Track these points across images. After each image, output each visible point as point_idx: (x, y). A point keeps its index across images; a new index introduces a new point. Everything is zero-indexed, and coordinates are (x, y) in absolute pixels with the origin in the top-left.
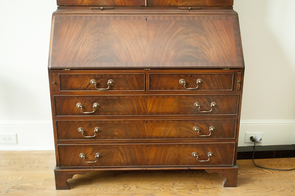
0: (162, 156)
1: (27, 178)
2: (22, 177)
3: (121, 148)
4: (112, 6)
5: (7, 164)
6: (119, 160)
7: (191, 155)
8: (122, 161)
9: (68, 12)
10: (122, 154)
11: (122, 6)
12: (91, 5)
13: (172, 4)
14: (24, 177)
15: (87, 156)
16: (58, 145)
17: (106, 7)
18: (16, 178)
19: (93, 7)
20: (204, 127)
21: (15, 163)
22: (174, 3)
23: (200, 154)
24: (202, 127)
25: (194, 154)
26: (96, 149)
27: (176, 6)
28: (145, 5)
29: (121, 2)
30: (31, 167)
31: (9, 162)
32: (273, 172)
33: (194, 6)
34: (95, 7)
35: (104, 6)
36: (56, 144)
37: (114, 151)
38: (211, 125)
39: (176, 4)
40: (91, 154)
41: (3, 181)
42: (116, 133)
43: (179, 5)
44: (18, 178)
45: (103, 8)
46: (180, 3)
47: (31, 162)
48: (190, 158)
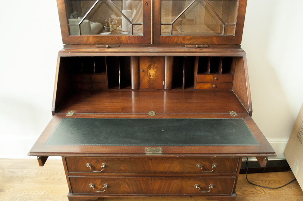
0: (166, 187)
1: (49, 194)
2: (45, 192)
3: (127, 180)
4: (117, 44)
5: (35, 175)
6: (126, 189)
7: (193, 187)
8: (129, 190)
9: (74, 51)
10: (128, 185)
11: (128, 44)
12: (97, 43)
13: (179, 42)
14: (46, 192)
15: (96, 186)
16: (69, 176)
17: (111, 45)
18: (39, 193)
19: (98, 46)
20: (207, 164)
21: (42, 174)
22: (181, 40)
23: (202, 186)
24: (205, 164)
25: (196, 186)
26: (103, 180)
27: (183, 44)
28: (151, 43)
29: (126, 40)
30: (54, 179)
31: (37, 173)
32: (264, 189)
33: (201, 44)
34: (101, 45)
35: (109, 44)
36: (67, 176)
37: (121, 183)
38: (214, 162)
39: (183, 42)
40: (100, 185)
41: (28, 196)
42: (122, 168)
43: (186, 43)
44: (41, 193)
45: (108, 46)
46: (187, 41)
47: (55, 173)
48: (193, 189)
